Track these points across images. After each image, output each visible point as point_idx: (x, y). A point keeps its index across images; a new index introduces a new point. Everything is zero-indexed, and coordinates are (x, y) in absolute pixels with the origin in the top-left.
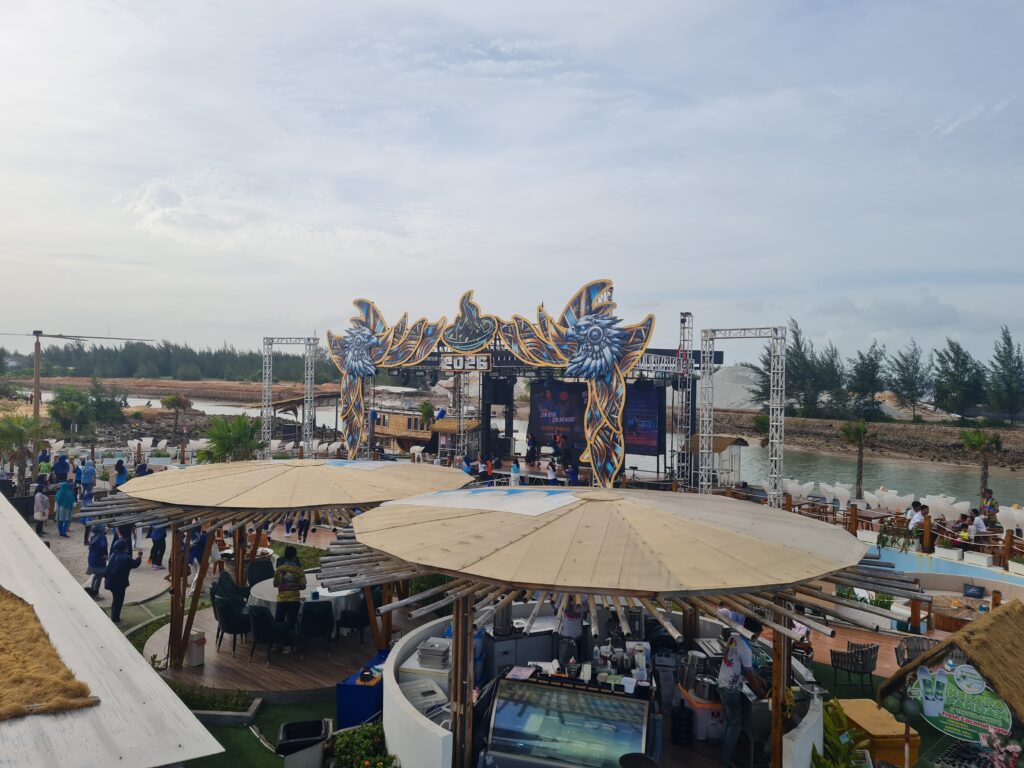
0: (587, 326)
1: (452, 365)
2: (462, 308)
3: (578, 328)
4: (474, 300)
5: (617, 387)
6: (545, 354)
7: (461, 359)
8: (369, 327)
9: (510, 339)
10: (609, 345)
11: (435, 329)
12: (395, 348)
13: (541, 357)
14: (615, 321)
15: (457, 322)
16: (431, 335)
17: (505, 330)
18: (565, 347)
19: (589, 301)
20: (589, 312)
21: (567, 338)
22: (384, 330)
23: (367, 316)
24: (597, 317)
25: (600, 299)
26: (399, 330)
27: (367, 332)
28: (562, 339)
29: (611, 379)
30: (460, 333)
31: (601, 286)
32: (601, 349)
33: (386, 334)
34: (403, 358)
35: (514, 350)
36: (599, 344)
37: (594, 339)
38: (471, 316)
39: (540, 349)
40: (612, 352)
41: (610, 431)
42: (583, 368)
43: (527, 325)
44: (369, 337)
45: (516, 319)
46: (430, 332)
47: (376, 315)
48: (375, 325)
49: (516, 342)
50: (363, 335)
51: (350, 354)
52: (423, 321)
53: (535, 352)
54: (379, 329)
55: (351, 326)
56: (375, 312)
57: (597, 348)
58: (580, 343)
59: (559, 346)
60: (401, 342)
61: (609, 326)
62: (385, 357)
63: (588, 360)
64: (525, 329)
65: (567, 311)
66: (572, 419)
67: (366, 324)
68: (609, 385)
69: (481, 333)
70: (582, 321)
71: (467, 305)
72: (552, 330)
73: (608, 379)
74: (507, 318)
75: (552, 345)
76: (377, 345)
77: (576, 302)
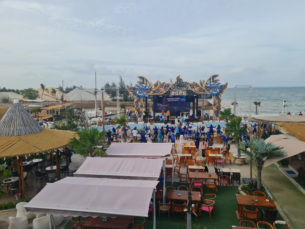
0: (213, 85)
1: (175, 94)
2: (177, 80)
3: (211, 85)
4: (180, 78)
5: (220, 97)
6: (202, 91)
7: (178, 93)
8: (144, 84)
9: (192, 87)
10: (218, 89)
11: (168, 85)
12: (155, 90)
13: (201, 92)
14: (219, 84)
15: (176, 83)
16: (167, 86)
17: (190, 85)
18: (207, 89)
19: (213, 79)
20: (213, 81)
21: (208, 87)
22: (150, 85)
23: (143, 81)
24: (215, 83)
25: (215, 79)
26: (156, 85)
27: (144, 85)
28: (206, 87)
29: (219, 96)
30: (176, 86)
31: (216, 76)
32: (217, 90)
33: (151, 86)
34: (158, 92)
35: (193, 90)
36: (216, 88)
37: (215, 87)
38: (180, 81)
39: (201, 89)
40: (219, 90)
41: (218, 107)
42: (212, 94)
43: (197, 84)
44: (145, 87)
45: (194, 83)
46: (166, 85)
47: (147, 81)
48: (146, 83)
49: (194, 88)
50: (143, 86)
51: (138, 92)
52: (164, 83)
53: (200, 90)
54: (148, 85)
55: (137, 84)
56: (146, 80)
57: (215, 89)
58: (211, 88)
59: (206, 89)
60: (156, 88)
61: (218, 84)
62: (151, 92)
63: (213, 92)
64: (197, 85)
65: (208, 81)
66: (167, 105)
67: (143, 83)
68: (218, 97)
69: (183, 86)
70: (212, 83)
71: (179, 79)
72: (204, 85)
73: (218, 96)
74: (191, 82)
75: (204, 89)
76: (148, 89)
77: (210, 79)
